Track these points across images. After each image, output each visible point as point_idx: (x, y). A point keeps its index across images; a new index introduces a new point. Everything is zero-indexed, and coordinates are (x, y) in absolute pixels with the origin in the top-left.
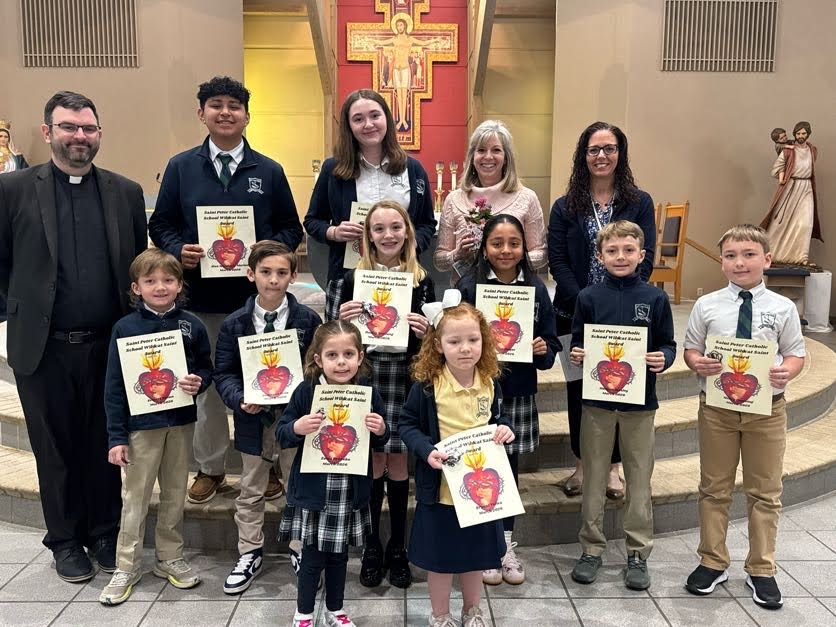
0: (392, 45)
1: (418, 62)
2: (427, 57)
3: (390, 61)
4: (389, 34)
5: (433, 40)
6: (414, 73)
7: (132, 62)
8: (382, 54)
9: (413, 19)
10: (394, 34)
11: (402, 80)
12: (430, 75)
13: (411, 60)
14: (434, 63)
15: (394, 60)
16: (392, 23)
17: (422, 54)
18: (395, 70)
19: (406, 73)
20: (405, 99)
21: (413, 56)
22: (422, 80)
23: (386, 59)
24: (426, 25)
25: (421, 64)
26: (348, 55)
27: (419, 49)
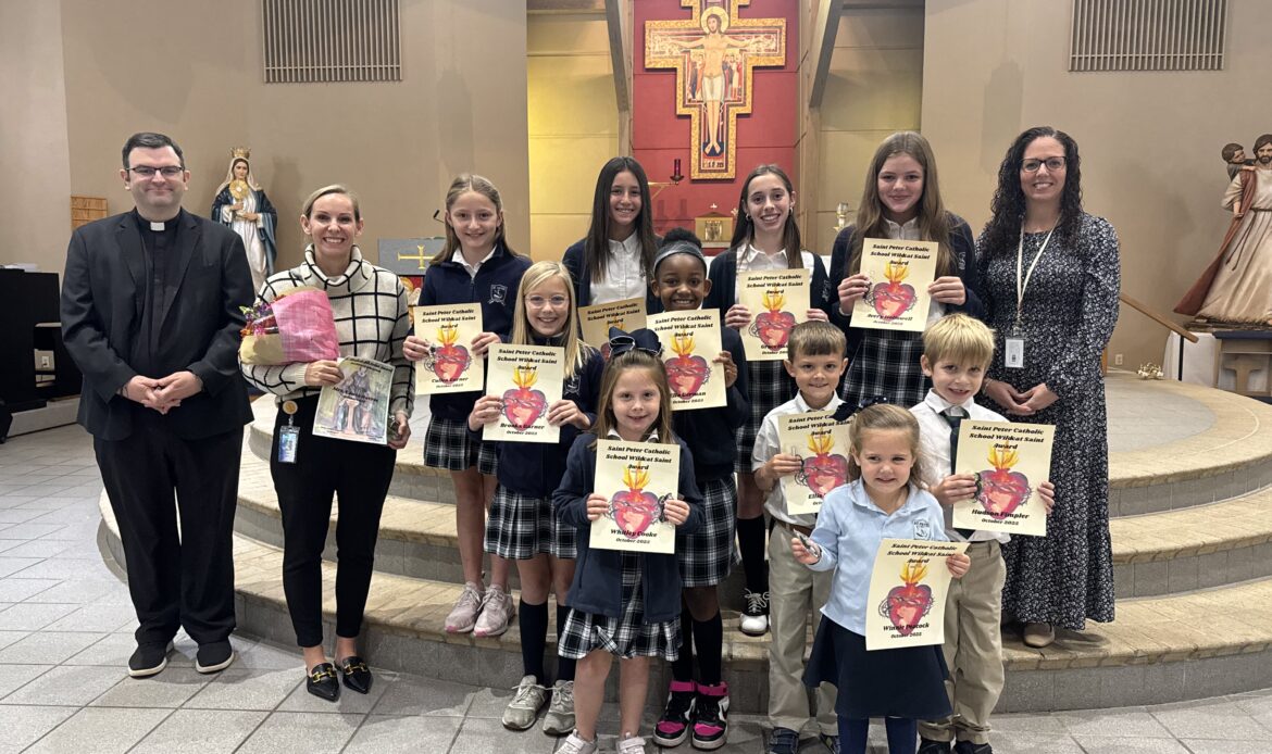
0: (702, 47)
1: (734, 67)
2: (745, 62)
3: (698, 67)
4: (698, 34)
5: (754, 40)
6: (729, 81)
7: (394, 75)
8: (690, 60)
9: (729, 14)
10: (704, 34)
11: (713, 91)
12: (749, 83)
13: (725, 66)
14: (754, 68)
15: (704, 65)
16: (701, 20)
17: (740, 58)
18: (706, 79)
19: (719, 82)
20: (717, 114)
21: (728, 60)
22: (740, 90)
23: (694, 64)
24: (745, 21)
25: (739, 70)
26: (647, 61)
27: (737, 51)
